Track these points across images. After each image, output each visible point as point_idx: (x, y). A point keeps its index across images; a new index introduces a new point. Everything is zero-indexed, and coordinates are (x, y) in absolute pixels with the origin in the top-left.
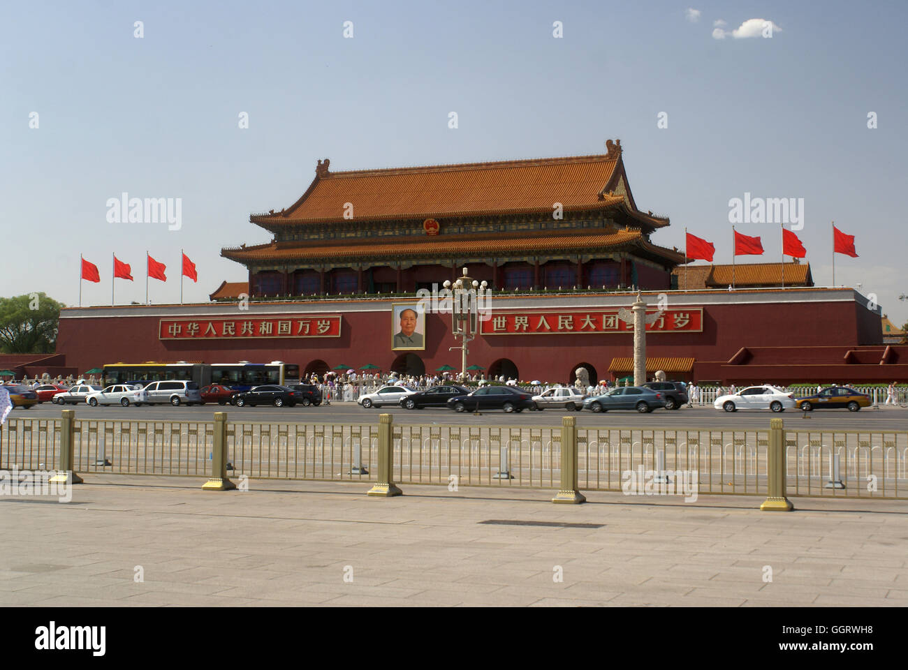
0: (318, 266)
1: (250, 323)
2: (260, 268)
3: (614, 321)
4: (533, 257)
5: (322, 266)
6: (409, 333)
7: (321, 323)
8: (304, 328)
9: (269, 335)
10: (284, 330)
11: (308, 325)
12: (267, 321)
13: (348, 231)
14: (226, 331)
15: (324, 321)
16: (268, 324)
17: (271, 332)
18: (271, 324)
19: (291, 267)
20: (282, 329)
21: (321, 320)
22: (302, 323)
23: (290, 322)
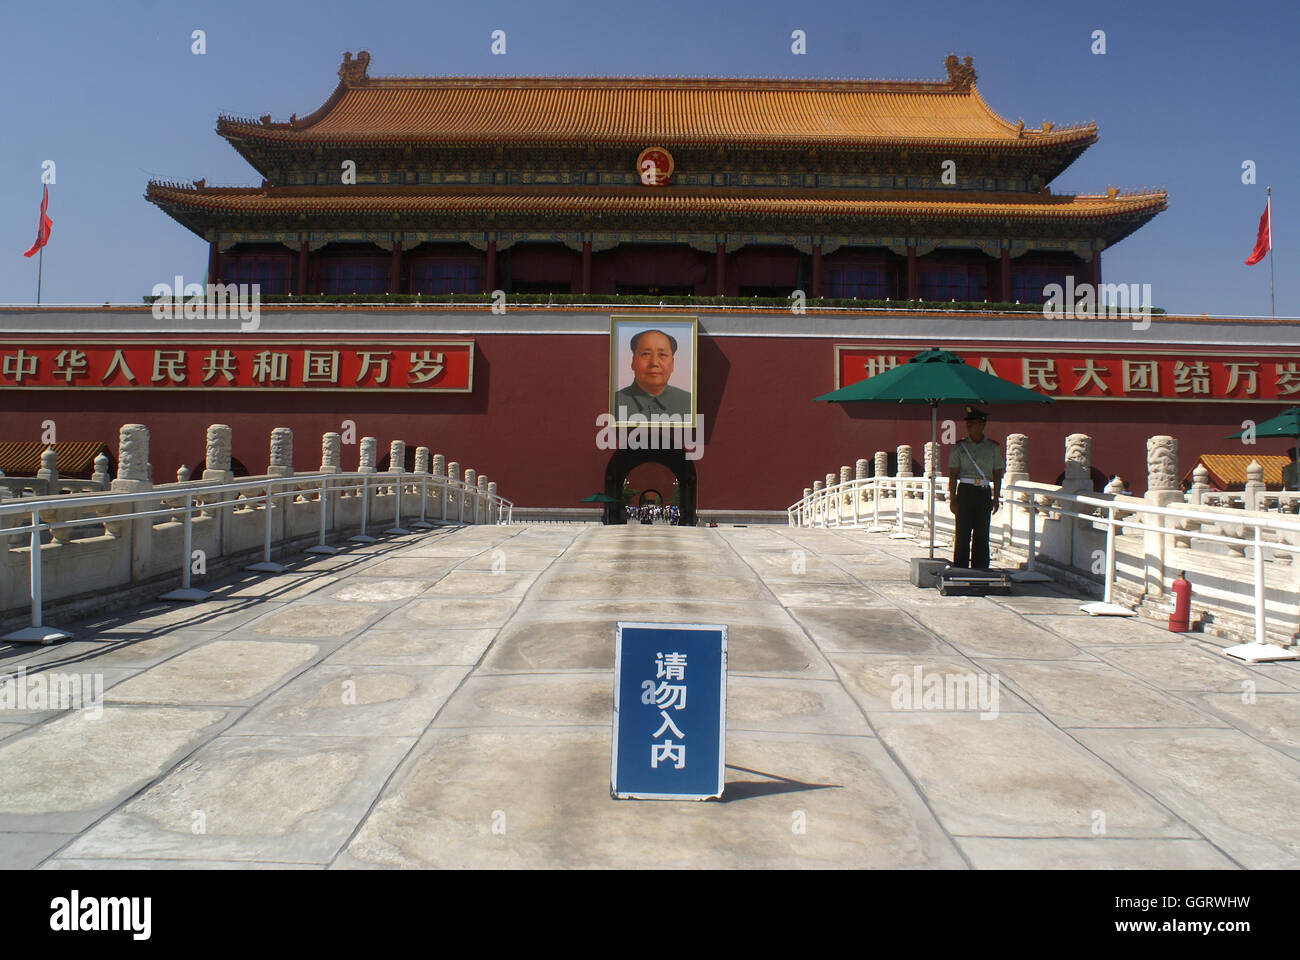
0: (385, 236)
1: (227, 353)
2: (238, 237)
3: (1149, 374)
4: (903, 240)
5: (397, 236)
6: (654, 388)
7: (418, 357)
8: (374, 368)
9: (278, 383)
10: (320, 372)
11: (384, 363)
12: (273, 348)
13: (449, 169)
14: (163, 372)
15: (427, 354)
16: (275, 356)
17: (283, 377)
18: (284, 357)
19: (316, 235)
20: (313, 369)
21: (420, 350)
22: (367, 356)
23: (336, 354)
